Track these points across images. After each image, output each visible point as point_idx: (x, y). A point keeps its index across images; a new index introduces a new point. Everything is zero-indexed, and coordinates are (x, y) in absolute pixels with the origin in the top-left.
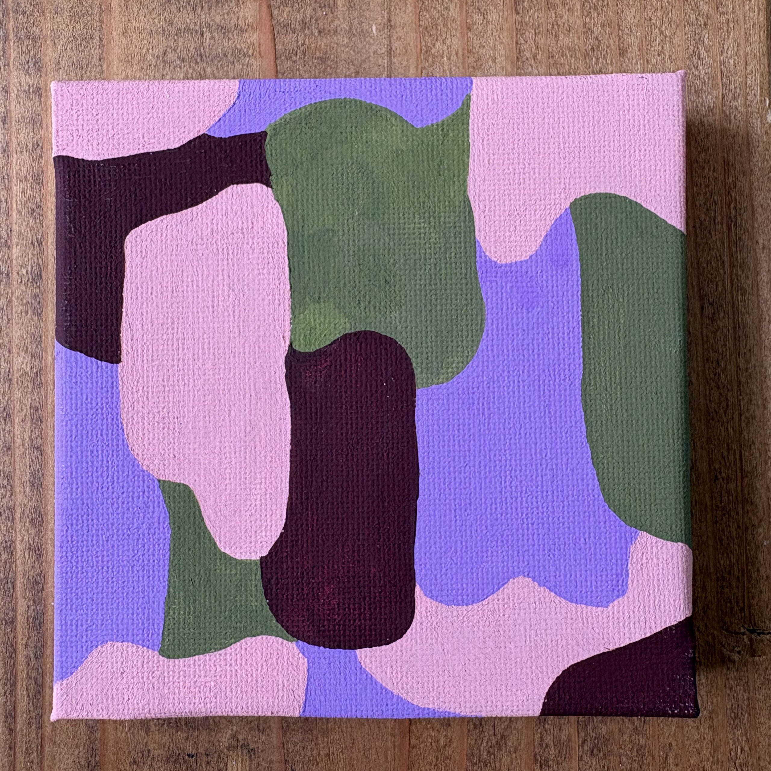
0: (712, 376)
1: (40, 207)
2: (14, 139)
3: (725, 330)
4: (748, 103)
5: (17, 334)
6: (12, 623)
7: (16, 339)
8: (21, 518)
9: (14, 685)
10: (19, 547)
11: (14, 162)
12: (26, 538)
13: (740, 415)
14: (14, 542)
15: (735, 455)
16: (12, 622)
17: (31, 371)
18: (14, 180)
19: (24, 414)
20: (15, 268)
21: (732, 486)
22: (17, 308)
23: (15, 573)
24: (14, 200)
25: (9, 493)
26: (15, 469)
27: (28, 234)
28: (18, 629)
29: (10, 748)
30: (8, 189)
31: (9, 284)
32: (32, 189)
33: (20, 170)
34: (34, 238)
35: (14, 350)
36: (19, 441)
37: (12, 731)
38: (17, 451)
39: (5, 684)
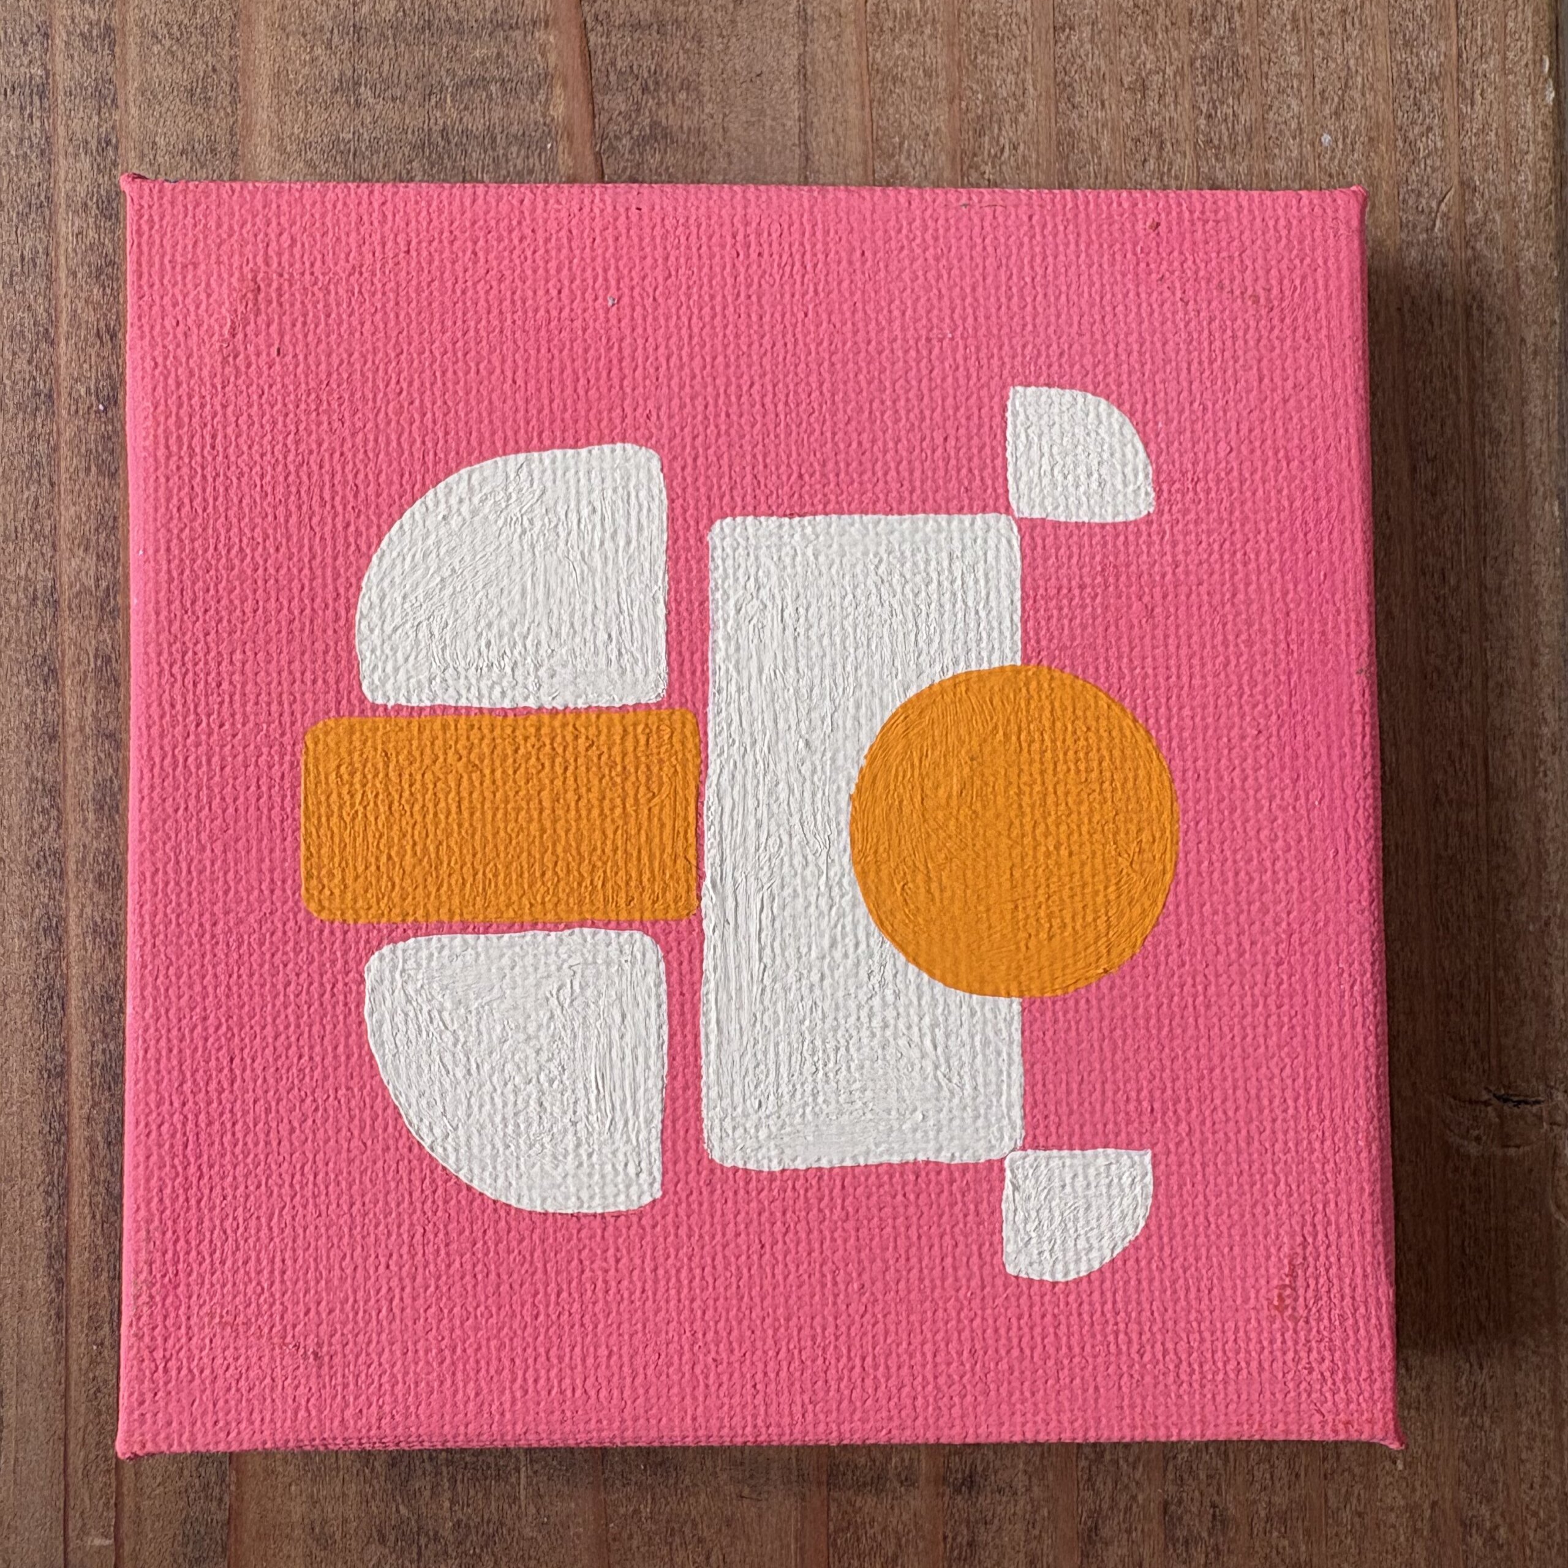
0: (1432, 600)
1: (112, 263)
2: (61, 130)
3: (1458, 513)
4: (1509, 65)
5: (68, 514)
6: (61, 1075)
7: (66, 525)
8: (78, 873)
9: (66, 1194)
10: (74, 929)
11: (62, 174)
12: (88, 910)
13: (1486, 677)
14: (63, 919)
15: (1474, 757)
16: (62, 1073)
17: (97, 587)
18: (62, 210)
19: (82, 668)
20: (65, 385)
21: (1468, 816)
22: (68, 461)
23: (66, 978)
24: (62, 250)
25: (54, 826)
26: (65, 777)
27: (89, 316)
28: (74, 1086)
29: (59, 1317)
30: (50, 227)
31: (51, 414)
32: (98, 227)
33: (74, 189)
34: (102, 324)
35: (64, 544)
36: (73, 722)
37: (61, 1284)
38: (70, 741)
39: (48, 1193)
